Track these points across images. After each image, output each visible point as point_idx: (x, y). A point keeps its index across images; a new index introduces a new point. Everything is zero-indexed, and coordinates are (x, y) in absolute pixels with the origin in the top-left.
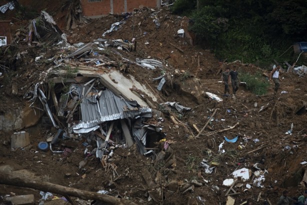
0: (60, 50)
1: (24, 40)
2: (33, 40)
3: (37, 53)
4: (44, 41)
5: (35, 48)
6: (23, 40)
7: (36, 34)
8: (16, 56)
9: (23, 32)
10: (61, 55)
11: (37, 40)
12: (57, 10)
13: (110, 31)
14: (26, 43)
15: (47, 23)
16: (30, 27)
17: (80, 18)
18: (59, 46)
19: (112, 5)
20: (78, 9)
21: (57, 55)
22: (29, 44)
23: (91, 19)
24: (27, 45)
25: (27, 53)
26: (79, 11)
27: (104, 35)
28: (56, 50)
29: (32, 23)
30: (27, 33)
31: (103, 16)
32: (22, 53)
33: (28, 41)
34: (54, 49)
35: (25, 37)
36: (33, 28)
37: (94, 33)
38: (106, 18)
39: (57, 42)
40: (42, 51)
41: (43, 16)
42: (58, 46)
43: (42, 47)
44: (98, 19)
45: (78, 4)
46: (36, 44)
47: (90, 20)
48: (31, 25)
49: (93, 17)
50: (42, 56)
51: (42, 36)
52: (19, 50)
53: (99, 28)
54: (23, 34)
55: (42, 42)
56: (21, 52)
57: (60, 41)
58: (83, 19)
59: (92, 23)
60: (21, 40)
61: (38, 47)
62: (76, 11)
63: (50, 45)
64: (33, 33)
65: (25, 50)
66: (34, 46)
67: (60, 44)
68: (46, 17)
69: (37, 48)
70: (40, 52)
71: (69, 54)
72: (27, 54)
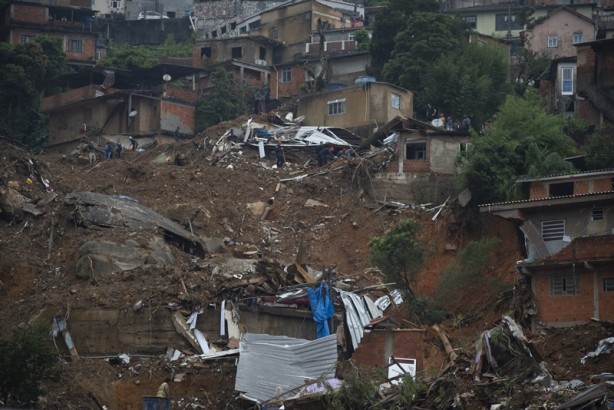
0: (539, 393)
1: (467, 369)
2: (483, 371)
3: (493, 397)
4: (506, 373)
5: (489, 386)
6: (464, 370)
7: (491, 359)
8: (452, 401)
9: (466, 356)
10: (545, 405)
11: (492, 371)
12: (486, 309)
13: (597, 353)
14: (471, 377)
15: (514, 340)
16: (478, 345)
17: (533, 325)
18: (537, 385)
19: (596, 304)
20: (530, 307)
21: (536, 402)
22: (477, 379)
23: (553, 328)
24: (473, 379)
25: (473, 395)
26: (531, 312)
27: (583, 361)
28: (532, 394)
29: (484, 338)
30: (472, 357)
31: (579, 323)
32: (464, 395)
33: (475, 372)
34: (527, 390)
35: (468, 365)
36: (485, 348)
37: (560, 356)
38: (585, 327)
39: (531, 376)
40: (503, 393)
41: (506, 326)
42: (533, 384)
43: (502, 385)
44: (569, 329)
45: (529, 299)
46: (490, 379)
47: (551, 331)
48: (481, 341)
49: (558, 325)
50: (504, 403)
51: (501, 363)
52: (458, 389)
53: (570, 346)
54: (465, 359)
55: (502, 375)
56: (461, 393)
57: (538, 375)
58: (539, 327)
59: (557, 335)
60: (460, 370)
61: (495, 384)
62: (525, 311)
63: (519, 382)
64: (484, 357)
65: (469, 390)
66: (487, 382)
67: (539, 382)
68: (511, 328)
69: (494, 386)
70: (499, 395)
71: (560, 401)
72: (473, 398)
